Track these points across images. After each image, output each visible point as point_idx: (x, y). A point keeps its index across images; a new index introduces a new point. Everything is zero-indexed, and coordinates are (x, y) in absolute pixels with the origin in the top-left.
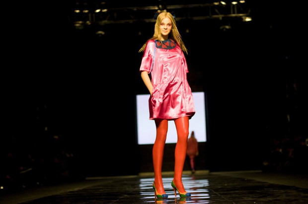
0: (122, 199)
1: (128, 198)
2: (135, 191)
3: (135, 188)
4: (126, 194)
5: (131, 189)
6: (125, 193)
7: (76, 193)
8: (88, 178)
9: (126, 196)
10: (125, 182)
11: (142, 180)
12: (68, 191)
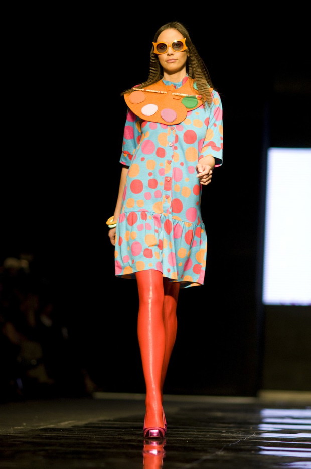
0: (206, 461)
1: (227, 461)
2: (248, 443)
3: (248, 432)
4: (219, 448)
5: (237, 436)
6: (218, 445)
7: (65, 434)
8: (100, 395)
9: (220, 453)
10: (219, 414)
11: (267, 412)
12: (43, 426)
